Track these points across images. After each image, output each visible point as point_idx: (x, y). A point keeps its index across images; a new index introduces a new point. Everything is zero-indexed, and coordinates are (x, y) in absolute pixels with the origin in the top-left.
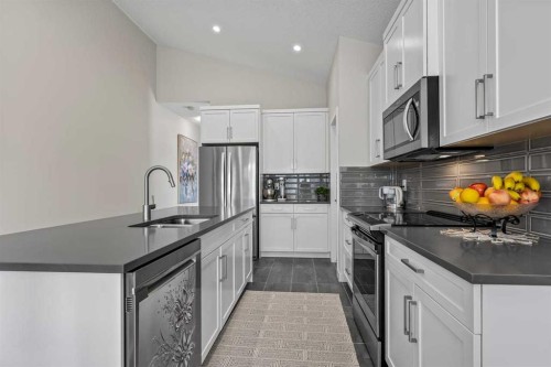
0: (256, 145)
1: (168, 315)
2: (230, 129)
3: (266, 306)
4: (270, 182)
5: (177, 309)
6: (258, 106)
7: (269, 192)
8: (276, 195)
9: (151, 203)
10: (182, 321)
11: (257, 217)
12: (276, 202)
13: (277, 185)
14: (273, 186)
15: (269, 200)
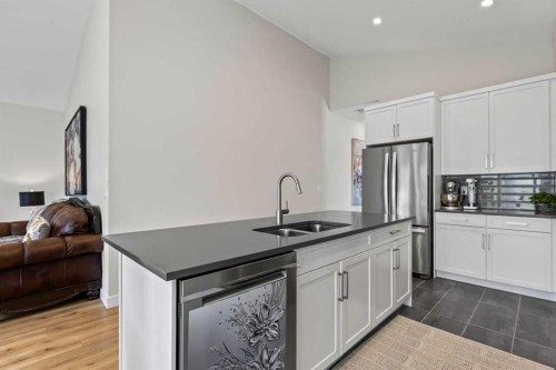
0: (430, 141)
1: (237, 329)
2: (396, 127)
3: (416, 344)
4: (451, 185)
5: (253, 324)
6: (432, 93)
7: (450, 198)
8: (461, 202)
9: (284, 208)
10: (259, 337)
11: (431, 227)
12: (462, 211)
13: (464, 188)
14: (457, 190)
15: (450, 208)
